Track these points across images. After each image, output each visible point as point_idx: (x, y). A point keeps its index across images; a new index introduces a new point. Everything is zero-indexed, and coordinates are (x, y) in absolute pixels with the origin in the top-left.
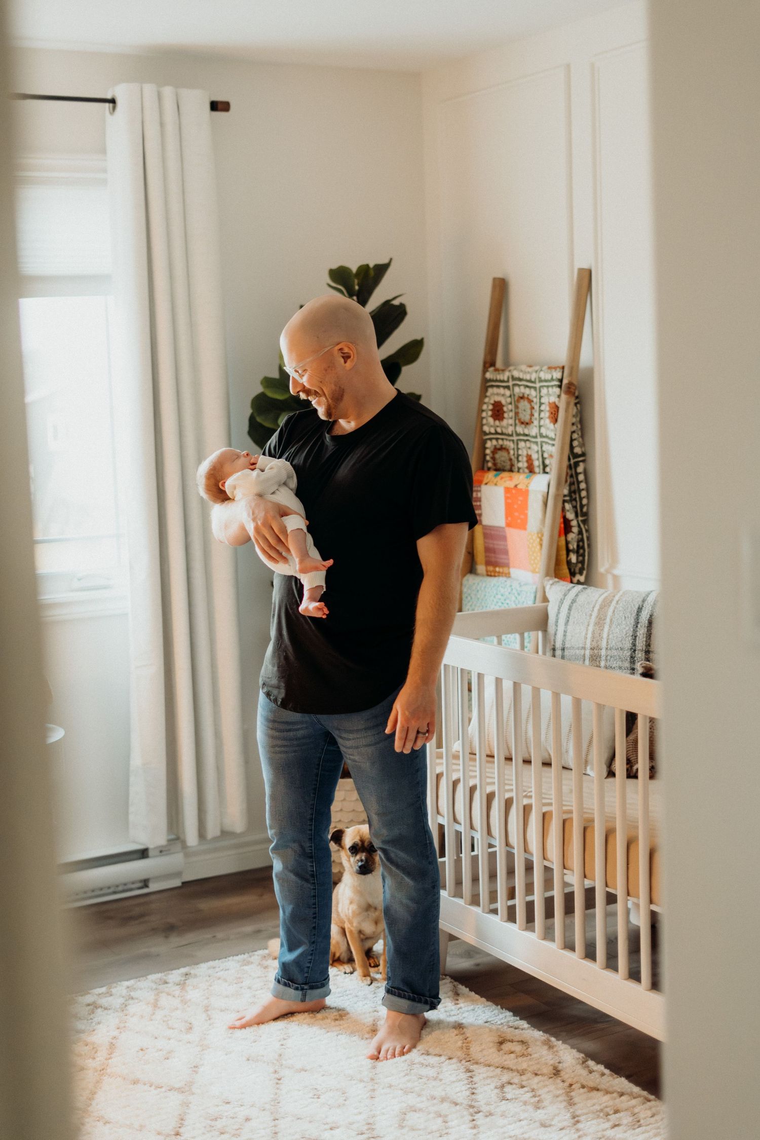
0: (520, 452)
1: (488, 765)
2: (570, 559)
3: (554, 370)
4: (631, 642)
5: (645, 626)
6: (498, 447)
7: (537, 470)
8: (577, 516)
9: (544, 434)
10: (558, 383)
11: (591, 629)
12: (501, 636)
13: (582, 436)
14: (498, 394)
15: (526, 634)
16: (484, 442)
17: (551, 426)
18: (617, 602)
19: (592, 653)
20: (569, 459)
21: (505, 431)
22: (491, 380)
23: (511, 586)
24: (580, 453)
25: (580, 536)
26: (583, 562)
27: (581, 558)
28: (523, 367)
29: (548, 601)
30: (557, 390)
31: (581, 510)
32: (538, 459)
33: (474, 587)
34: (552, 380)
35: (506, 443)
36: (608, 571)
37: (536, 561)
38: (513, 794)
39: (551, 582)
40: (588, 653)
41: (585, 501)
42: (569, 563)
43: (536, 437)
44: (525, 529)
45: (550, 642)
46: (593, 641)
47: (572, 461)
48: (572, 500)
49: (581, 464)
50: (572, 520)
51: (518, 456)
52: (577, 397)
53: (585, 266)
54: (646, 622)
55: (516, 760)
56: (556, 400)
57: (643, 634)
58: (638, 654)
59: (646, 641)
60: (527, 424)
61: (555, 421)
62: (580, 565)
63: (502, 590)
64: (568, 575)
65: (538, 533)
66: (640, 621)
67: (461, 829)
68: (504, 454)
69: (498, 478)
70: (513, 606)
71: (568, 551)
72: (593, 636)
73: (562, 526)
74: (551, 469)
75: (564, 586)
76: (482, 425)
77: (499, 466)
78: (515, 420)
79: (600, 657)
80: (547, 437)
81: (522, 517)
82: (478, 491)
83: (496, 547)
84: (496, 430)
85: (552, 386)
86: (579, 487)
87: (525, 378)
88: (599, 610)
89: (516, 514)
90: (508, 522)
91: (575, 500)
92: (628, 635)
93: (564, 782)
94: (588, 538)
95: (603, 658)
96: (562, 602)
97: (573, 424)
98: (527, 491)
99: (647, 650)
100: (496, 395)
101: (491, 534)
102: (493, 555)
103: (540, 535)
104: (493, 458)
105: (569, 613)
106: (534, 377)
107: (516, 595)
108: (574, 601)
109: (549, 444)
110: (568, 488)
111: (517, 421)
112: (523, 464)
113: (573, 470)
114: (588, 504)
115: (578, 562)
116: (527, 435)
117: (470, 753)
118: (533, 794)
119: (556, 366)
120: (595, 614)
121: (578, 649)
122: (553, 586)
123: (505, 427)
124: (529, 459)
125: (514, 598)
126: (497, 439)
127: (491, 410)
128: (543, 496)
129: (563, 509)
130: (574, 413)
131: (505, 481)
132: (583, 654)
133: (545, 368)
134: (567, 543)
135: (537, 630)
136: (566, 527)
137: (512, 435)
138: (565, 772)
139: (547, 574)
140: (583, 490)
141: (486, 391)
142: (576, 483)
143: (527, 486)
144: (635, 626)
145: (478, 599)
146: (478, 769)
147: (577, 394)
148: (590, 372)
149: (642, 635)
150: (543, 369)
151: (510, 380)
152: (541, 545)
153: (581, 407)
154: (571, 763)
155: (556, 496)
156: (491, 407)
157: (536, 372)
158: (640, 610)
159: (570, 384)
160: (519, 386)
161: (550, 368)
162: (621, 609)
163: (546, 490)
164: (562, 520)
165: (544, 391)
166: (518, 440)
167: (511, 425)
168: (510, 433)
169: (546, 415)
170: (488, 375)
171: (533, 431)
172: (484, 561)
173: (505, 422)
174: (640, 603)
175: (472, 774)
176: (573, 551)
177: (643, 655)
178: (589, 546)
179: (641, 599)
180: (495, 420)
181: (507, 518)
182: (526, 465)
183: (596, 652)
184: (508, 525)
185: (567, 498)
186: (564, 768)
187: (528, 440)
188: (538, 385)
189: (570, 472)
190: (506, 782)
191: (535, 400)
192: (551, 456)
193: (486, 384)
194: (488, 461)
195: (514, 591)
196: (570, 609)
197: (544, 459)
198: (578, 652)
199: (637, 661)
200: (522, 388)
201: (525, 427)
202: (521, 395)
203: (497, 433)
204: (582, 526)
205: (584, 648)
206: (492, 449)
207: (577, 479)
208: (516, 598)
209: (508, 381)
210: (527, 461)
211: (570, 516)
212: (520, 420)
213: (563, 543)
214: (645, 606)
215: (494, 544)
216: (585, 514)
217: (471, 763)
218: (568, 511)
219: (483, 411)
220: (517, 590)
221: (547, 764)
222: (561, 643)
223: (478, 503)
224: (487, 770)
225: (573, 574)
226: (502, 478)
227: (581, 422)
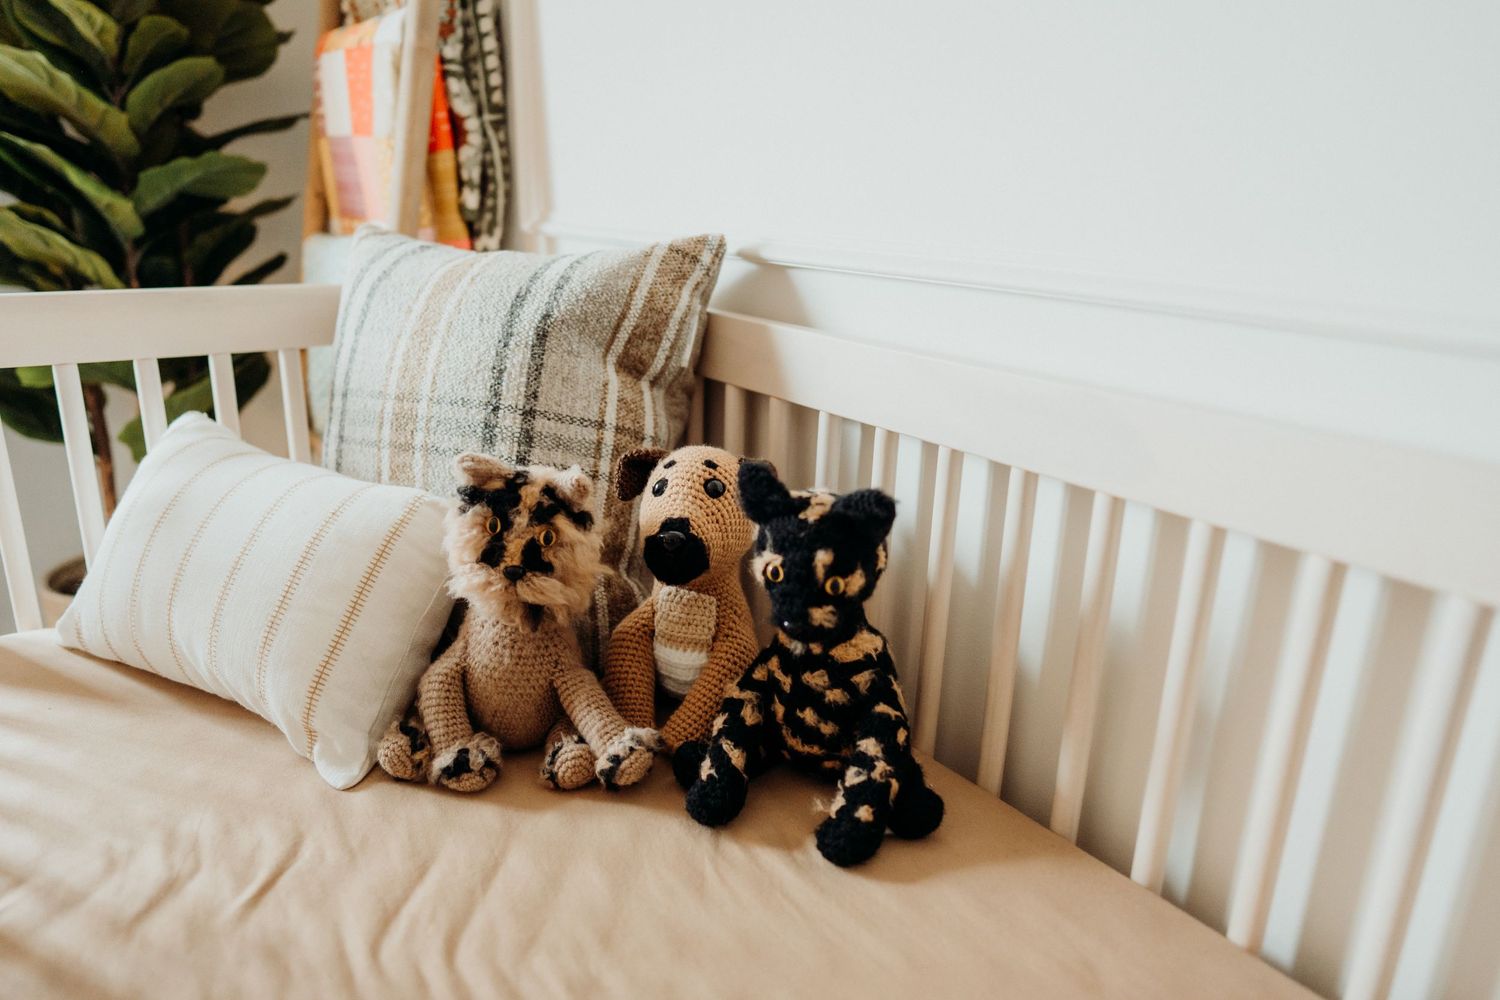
2: (466, 202)
4: (489, 385)
5: (527, 343)
8: (480, 113)
19: (398, 411)
25: (486, 155)
26: (494, 210)
27: (489, 201)
31: (489, 100)
39: (364, 233)
40: (390, 406)
42: (462, 208)
44: (372, 131)
46: (403, 377)
48: (468, 76)
50: (468, 117)
54: (531, 333)
57: (521, 368)
58: (505, 418)
59: (528, 385)
62: (486, 216)
64: (462, 233)
65: (388, 139)
66: (515, 331)
71: (461, 184)
73: (444, 126)
75: (386, 241)
79: (415, 422)
81: (367, 106)
82: (317, 68)
83: (346, 179)
86: (481, 47)
88: (429, 298)
89: (361, 102)
90: (354, 122)
91: (476, 74)
92: (483, 365)
94: (507, 161)
95: (421, 424)
98: (372, 49)
99: (528, 408)
101: (338, 152)
102: (346, 196)
103: (391, 141)
104: (353, 6)
105: (367, 304)
114: (504, 87)
115: (482, 207)
120: (418, 308)
128: (393, 53)
129: (444, 90)
131: (347, 40)
132: (378, 410)
134: (458, 167)
136: (455, 129)
140: (490, 53)
142: (473, 36)
143: (372, 37)
144: (503, 345)
149: (518, 369)
155: (419, 51)
158: (520, 299)
162: (476, 296)
163: (398, 39)
164: (442, 114)
172: (339, 209)
174: (524, 283)
176: (470, 184)
177: (517, 421)
178: (508, 177)
179: (531, 274)
181: (352, 115)
183: (407, 406)
184: (355, 129)
185: (453, 68)
194: (346, 15)
198: (369, 405)
199: (500, 437)
204: (490, 132)
205: (383, 395)
211: (462, 108)
213: (448, 165)
214: (533, 291)
215: (344, 174)
216: (498, 109)
218: (458, 95)
223: (320, 94)
225: (473, 233)
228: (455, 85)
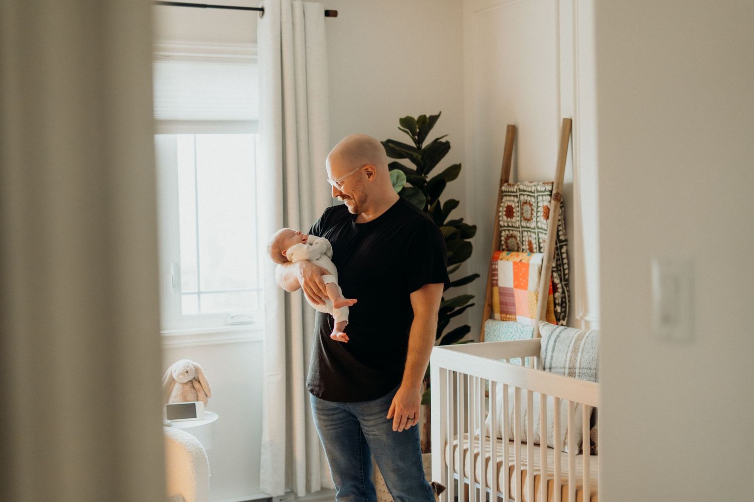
0: (524, 239)
1: (498, 444)
2: (557, 310)
3: (546, 185)
6: (510, 235)
7: (535, 250)
8: (561, 281)
9: (540, 227)
10: (549, 193)
11: (569, 355)
12: (509, 359)
13: (565, 228)
14: (510, 201)
15: (526, 359)
16: (501, 232)
17: (545, 221)
18: (587, 337)
19: (569, 371)
20: (556, 244)
21: (513, 225)
22: (505, 192)
23: (517, 327)
24: (564, 239)
25: (563, 295)
26: (565, 312)
27: (564, 309)
28: (527, 183)
29: (541, 337)
30: (549, 198)
31: (564, 278)
32: (536, 243)
33: (492, 328)
34: (545, 191)
35: (515, 233)
36: (582, 318)
37: (533, 311)
38: (514, 463)
39: (543, 324)
40: (567, 371)
41: (567, 272)
42: (556, 312)
43: (534, 229)
44: (526, 289)
45: (542, 364)
46: (570, 363)
47: (558, 245)
48: (558, 270)
49: (564, 247)
50: (558, 284)
51: (523, 241)
52: (562, 203)
53: (568, 117)
55: (516, 442)
56: (548, 204)
60: (529, 220)
61: (548, 218)
62: (563, 314)
63: (511, 330)
64: (555, 320)
65: (535, 292)
67: (480, 486)
68: (513, 240)
69: (509, 256)
70: (517, 339)
71: (555, 304)
72: (571, 361)
73: (551, 287)
74: (544, 250)
75: (552, 326)
76: (499, 221)
77: (510, 248)
78: (521, 218)
79: (575, 374)
80: (541, 228)
81: (525, 281)
82: (495, 264)
83: (507, 301)
84: (508, 224)
85: (545, 195)
86: (562, 262)
87: (527, 190)
88: (574, 342)
89: (521, 279)
90: (515, 284)
91: (560, 270)
92: (593, 359)
93: (548, 457)
94: (569, 296)
95: (577, 374)
96: (550, 337)
97: (559, 220)
98: (528, 264)
100: (508, 201)
101: (504, 292)
102: (505, 306)
103: (536, 293)
104: (506, 243)
105: (555, 344)
106: (533, 189)
107: (520, 333)
108: (558, 337)
109: (543, 233)
110: (555, 262)
111: (522, 218)
112: (526, 247)
113: (559, 251)
114: (569, 274)
115: (561, 312)
116: (528, 228)
117: (486, 437)
118: (527, 463)
119: (548, 181)
120: (572, 345)
121: (560, 368)
122: (544, 327)
123: (514, 222)
124: (530, 243)
125: (518, 335)
126: (509, 230)
127: (505, 211)
128: (539, 267)
129: (552, 276)
130: (560, 213)
131: (514, 258)
132: (563, 371)
133: (541, 183)
134: (555, 299)
135: (533, 355)
136: (554, 288)
137: (519, 228)
138: (550, 450)
139: (541, 319)
140: (565, 264)
141: (502, 199)
142: (561, 259)
143: (528, 261)
145: (495, 336)
146: (491, 446)
147: (562, 200)
148: (571, 186)
150: (540, 184)
151: (518, 191)
152: (537, 300)
153: (564, 209)
154: (554, 444)
155: (547, 268)
156: (505, 209)
157: (535, 186)
159: (557, 194)
160: (524, 195)
161: (544, 183)
162: (589, 342)
163: (541, 264)
164: (551, 284)
165: (540, 198)
166: (522, 231)
167: (518, 221)
168: (518, 226)
169: (541, 214)
170: (503, 188)
171: (533, 225)
172: (499, 311)
173: (514, 219)
175: (487, 449)
176: (558, 304)
178: (569, 301)
180: (507, 218)
181: (514, 282)
182: (527, 247)
183: (572, 370)
184: (515, 287)
185: (555, 269)
186: (549, 447)
187: (529, 231)
188: (536, 195)
189: (556, 253)
190: (510, 455)
191: (534, 204)
192: (544, 241)
193: (502, 195)
194: (503, 245)
195: (519, 330)
196: (555, 342)
197: (539, 243)
198: (560, 370)
200: (526, 196)
201: (528, 222)
202: (525, 201)
203: (508, 226)
204: (565, 288)
205: (564, 368)
206: (506, 237)
207: (562, 257)
208: (520, 334)
209: (517, 192)
210: (529, 245)
211: (557, 281)
212: (524, 217)
213: (552, 298)
215: (505, 299)
216: (567, 280)
217: (487, 443)
218: (555, 278)
219: (500, 211)
220: (521, 330)
221: (537, 445)
222: (549, 364)
223: (496, 272)
224: (497, 447)
225: (558, 320)
226: (512, 256)
227: (565, 219)
228: (555, 275)
